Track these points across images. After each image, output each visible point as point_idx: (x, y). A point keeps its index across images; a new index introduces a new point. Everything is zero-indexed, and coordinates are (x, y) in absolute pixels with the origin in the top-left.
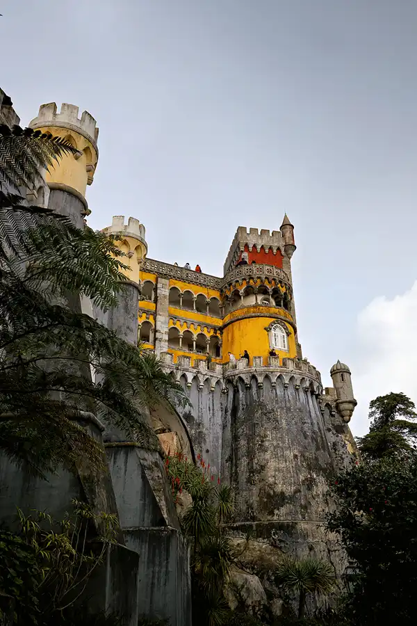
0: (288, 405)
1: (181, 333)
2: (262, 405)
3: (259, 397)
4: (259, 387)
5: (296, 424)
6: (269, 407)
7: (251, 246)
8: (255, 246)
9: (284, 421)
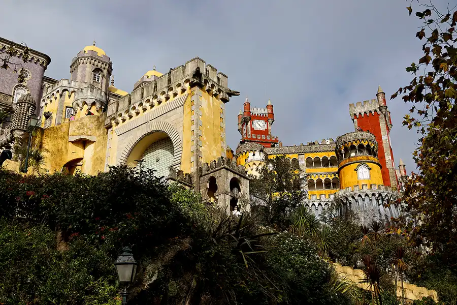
0: (365, 209)
1: (315, 181)
2: (351, 211)
3: (350, 208)
4: (350, 203)
5: (369, 218)
6: (355, 212)
7: (358, 115)
8: (360, 113)
9: (362, 218)
